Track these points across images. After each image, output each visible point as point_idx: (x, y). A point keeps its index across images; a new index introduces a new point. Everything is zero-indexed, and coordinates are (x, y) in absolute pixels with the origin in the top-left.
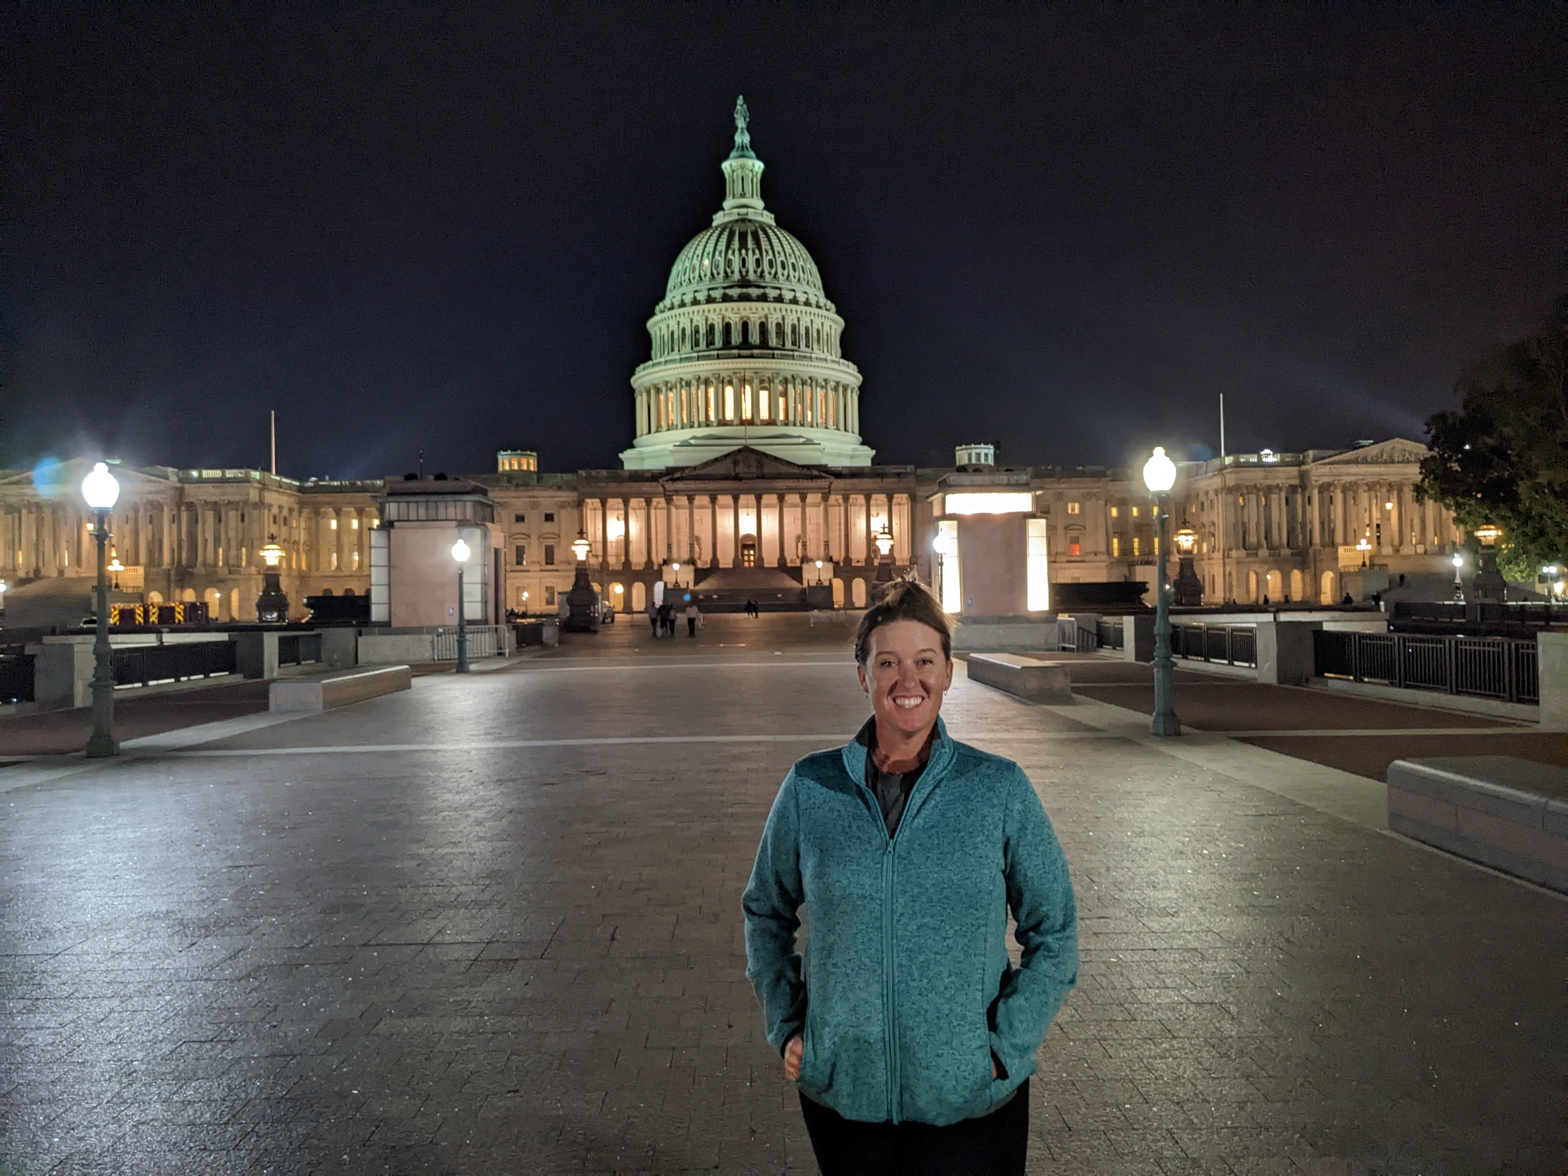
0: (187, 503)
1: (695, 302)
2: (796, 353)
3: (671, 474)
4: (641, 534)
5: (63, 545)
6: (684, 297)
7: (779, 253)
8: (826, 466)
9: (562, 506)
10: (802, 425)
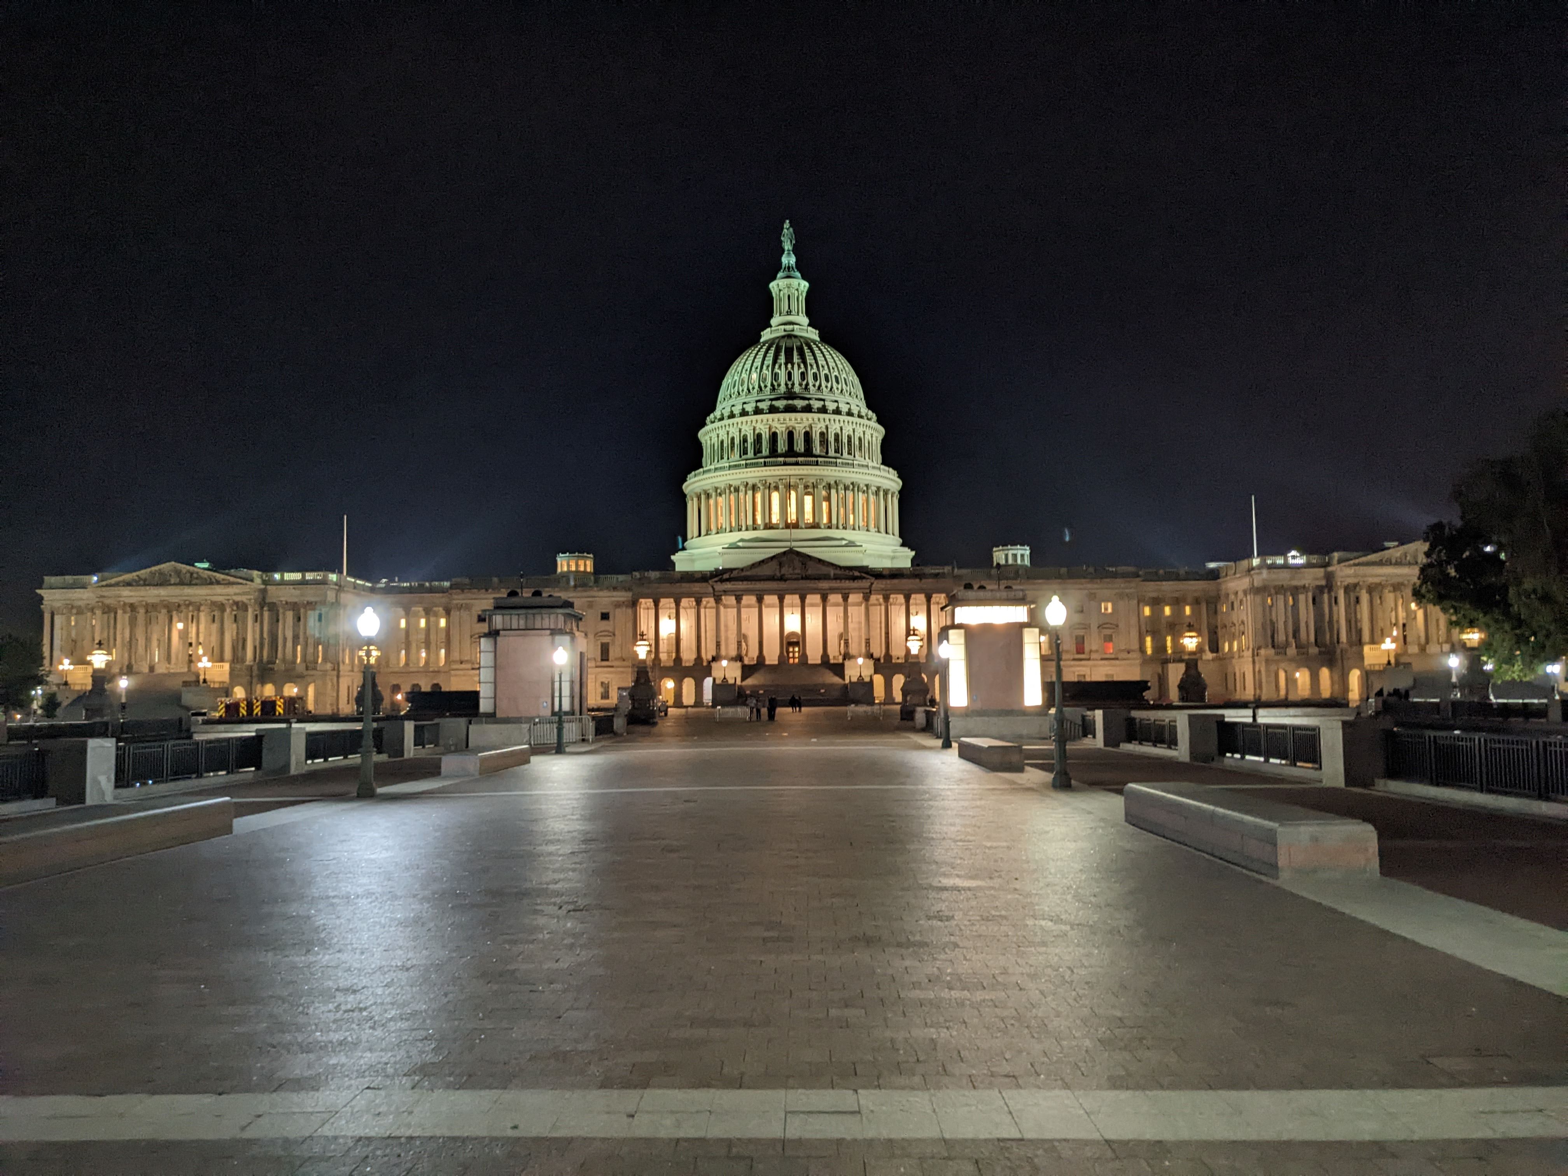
0: (269, 604)
1: (744, 413)
2: (838, 461)
3: (720, 575)
4: (691, 632)
5: (155, 643)
6: (733, 408)
7: (823, 367)
8: (867, 567)
9: (618, 605)
10: (845, 528)
